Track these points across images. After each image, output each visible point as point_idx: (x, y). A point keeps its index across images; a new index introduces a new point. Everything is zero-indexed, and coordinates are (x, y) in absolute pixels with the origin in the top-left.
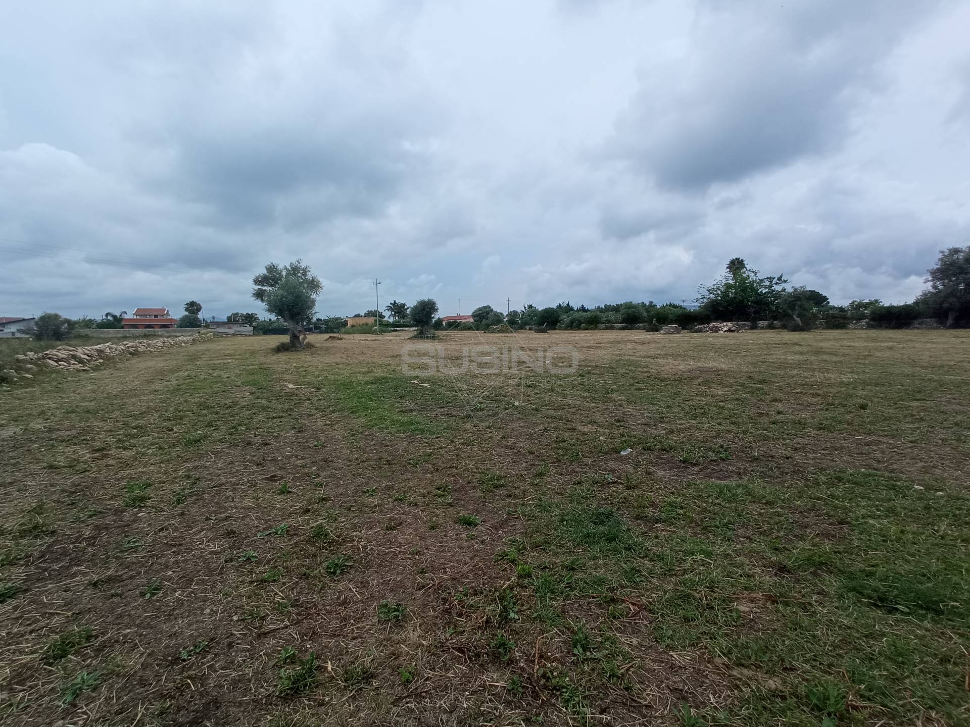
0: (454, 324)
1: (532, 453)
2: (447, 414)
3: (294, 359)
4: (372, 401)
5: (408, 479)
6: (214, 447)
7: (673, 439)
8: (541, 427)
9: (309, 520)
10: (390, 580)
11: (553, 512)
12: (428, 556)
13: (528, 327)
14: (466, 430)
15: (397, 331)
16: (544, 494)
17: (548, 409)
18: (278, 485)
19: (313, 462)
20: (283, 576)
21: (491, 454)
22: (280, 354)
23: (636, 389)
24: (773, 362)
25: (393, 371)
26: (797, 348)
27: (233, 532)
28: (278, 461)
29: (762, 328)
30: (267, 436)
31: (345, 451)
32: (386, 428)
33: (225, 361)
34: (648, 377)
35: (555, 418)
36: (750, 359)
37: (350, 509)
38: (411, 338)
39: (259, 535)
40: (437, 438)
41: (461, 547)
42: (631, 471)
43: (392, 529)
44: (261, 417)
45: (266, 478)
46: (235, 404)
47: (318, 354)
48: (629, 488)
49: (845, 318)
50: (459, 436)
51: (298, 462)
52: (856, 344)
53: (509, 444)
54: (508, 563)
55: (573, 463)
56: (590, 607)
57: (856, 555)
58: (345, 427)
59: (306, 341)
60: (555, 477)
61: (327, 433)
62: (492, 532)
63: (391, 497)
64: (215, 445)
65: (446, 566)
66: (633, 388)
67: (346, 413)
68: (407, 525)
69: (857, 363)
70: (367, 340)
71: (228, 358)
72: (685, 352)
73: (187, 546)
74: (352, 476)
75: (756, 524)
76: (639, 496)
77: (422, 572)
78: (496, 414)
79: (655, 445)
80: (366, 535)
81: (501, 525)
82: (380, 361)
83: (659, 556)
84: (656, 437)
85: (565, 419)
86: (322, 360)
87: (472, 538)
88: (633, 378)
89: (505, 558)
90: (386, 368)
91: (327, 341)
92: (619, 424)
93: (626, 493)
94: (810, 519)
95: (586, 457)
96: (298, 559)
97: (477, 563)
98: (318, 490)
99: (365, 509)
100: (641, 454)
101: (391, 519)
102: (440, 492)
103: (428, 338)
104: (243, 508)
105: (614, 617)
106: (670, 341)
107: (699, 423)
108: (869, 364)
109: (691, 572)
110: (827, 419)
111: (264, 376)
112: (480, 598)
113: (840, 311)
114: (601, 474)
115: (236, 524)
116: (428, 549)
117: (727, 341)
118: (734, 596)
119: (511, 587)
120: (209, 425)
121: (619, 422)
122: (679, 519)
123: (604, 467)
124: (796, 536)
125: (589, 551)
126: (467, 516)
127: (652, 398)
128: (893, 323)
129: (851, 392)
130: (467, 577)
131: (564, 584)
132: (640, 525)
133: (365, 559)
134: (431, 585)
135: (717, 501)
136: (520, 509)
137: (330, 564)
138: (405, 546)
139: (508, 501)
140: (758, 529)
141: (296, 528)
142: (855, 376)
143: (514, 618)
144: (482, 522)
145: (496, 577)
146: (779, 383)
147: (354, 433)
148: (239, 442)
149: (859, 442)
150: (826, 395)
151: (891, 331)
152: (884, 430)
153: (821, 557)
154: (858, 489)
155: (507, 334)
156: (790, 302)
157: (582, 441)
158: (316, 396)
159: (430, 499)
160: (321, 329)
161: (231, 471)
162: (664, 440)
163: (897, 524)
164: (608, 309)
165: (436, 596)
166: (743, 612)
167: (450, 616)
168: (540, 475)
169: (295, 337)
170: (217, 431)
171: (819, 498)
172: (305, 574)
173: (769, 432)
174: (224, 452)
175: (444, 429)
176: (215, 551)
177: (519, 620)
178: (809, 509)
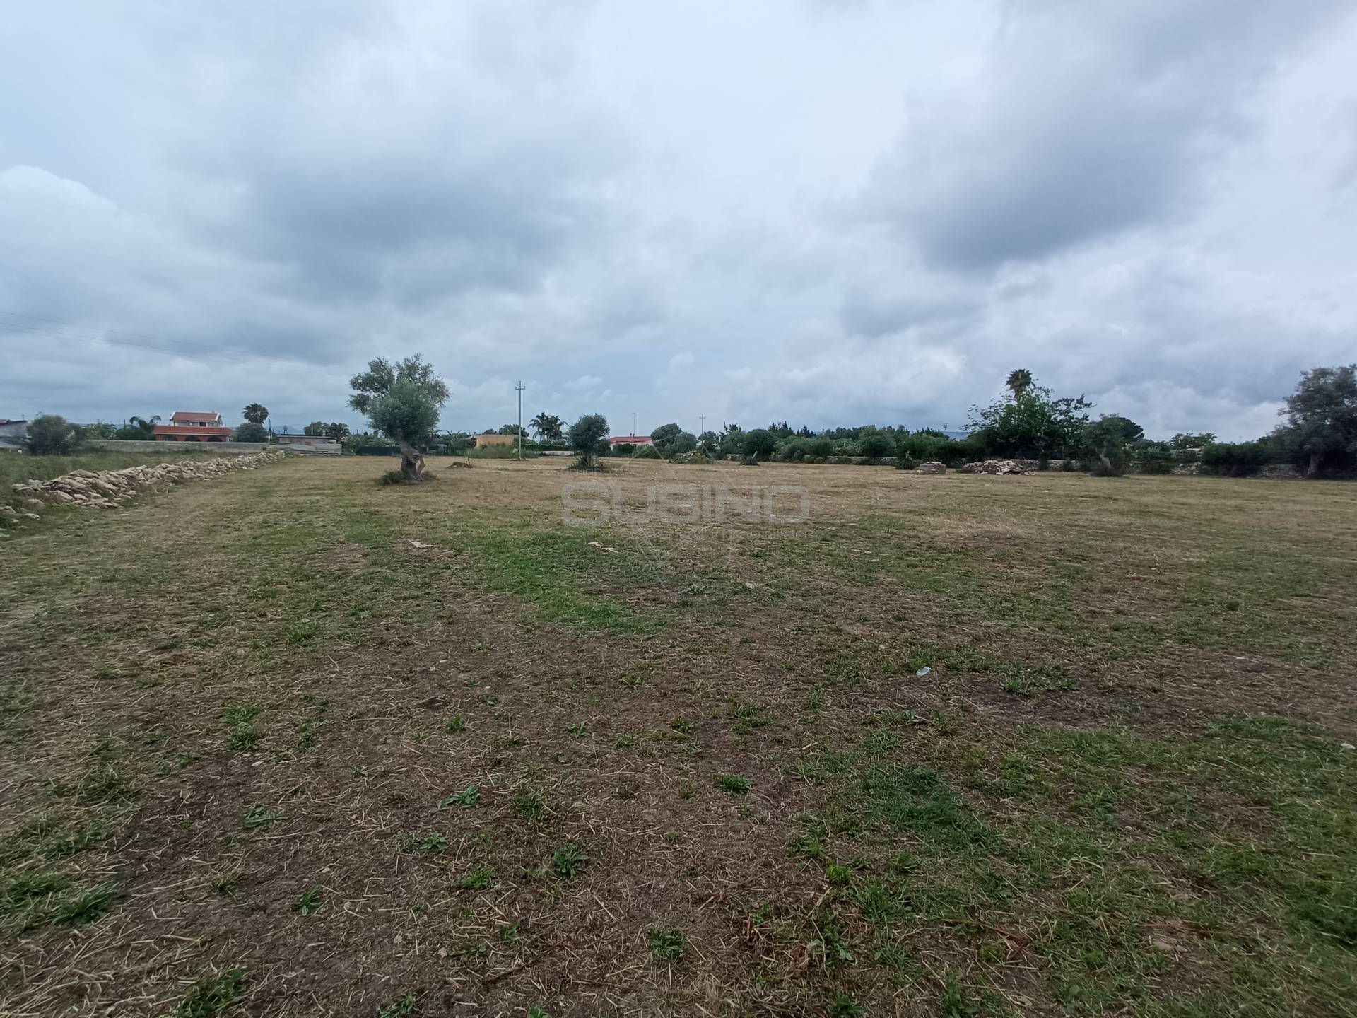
0: (626, 450)
1: (791, 669)
2: (654, 600)
3: (410, 497)
4: (541, 574)
5: (628, 710)
6: (335, 648)
7: (984, 653)
8: (792, 625)
9: (503, 779)
10: (649, 887)
11: (849, 772)
13: (729, 456)
14: (688, 628)
15: (545, 455)
16: (826, 740)
17: (793, 595)
18: (445, 716)
19: (483, 678)
20: (493, 878)
21: (734, 669)
22: (388, 489)
23: (908, 566)
24: (1085, 527)
25: (559, 524)
26: (1112, 505)
27: (401, 799)
28: (432, 673)
29: (1055, 469)
30: (404, 630)
31: (524, 659)
32: (573, 621)
33: (313, 499)
34: (918, 545)
35: (807, 610)
36: (1051, 520)
37: (557, 761)
38: (572, 468)
39: (439, 804)
40: (649, 639)
41: (736, 831)
42: (938, 702)
43: (628, 796)
44: (387, 595)
45: (423, 705)
46: (346, 573)
47: (442, 491)
48: (944, 733)
49: (1168, 459)
50: (680, 637)
51: (462, 676)
52: (1191, 501)
53: (754, 652)
54: (808, 859)
55: (854, 689)
56: (948, 939)
57: (1294, 857)
58: (512, 616)
59: (424, 470)
60: (834, 710)
61: (490, 626)
62: (771, 804)
63: (612, 740)
64: (335, 645)
65: (724, 863)
66: (903, 564)
67: (509, 594)
68: (647, 790)
69: (1201, 532)
70: (506, 470)
71: (315, 492)
72: (959, 505)
73: (339, 822)
74: (546, 702)
75: (1143, 803)
76: (964, 749)
77: (693, 874)
78: (723, 601)
79: (962, 662)
80: (594, 806)
81: (780, 792)
82: (534, 505)
83: (1022, 854)
84: (959, 648)
85: (822, 613)
86: (450, 501)
87: (746, 814)
88: (898, 546)
89: (802, 849)
90: (547, 518)
91: (452, 470)
92: (900, 624)
93: (942, 742)
94: (1214, 796)
95: (870, 678)
96: (507, 848)
97: (766, 858)
98: (503, 726)
99: (579, 760)
100: (946, 676)
101: (622, 779)
102: (679, 733)
103: (593, 469)
104: (403, 756)
105: (989, 960)
106: (934, 486)
107: (1013, 626)
108: (1218, 534)
109: (1075, 882)
110: (1187, 625)
111: (376, 527)
112: (788, 922)
113: (1162, 450)
114: (898, 708)
115: (400, 785)
116: (689, 832)
117: (1012, 489)
118: (1146, 925)
119: (827, 904)
120: (317, 608)
121: (900, 620)
122: (1032, 790)
123: (899, 696)
124: (1202, 824)
125: (918, 841)
126: (732, 777)
127: (935, 581)
128: (1234, 468)
129: (1206, 579)
130: (758, 884)
131: (902, 899)
132: (977, 798)
133: (604, 849)
134: (712, 898)
135: (1078, 762)
136: (801, 766)
137: (558, 859)
138: (654, 826)
139: (779, 750)
140: (1148, 810)
141: (489, 793)
142: (1204, 553)
143: (846, 959)
144: (752, 785)
145: (798, 884)
146: (1103, 561)
147: (529, 627)
148: (368, 640)
149: (1242, 665)
150: (1174, 585)
151: (1232, 480)
152: (1272, 647)
153: (1248, 860)
154: (1266, 747)
155: (702, 467)
156: (1097, 435)
157: (856, 651)
158: (458, 563)
159: (667, 745)
160: (439, 450)
161: (370, 690)
162: (971, 653)
163: (1336, 807)
164: (841, 434)
165: (724, 916)
166: (1164, 951)
167: (753, 952)
168: (813, 707)
169: (408, 464)
170: (330, 619)
171: (1219, 762)
172: (525, 877)
173: (1115, 645)
174: (349, 656)
175: (655, 625)
176: (383, 831)
177: (854, 961)
178: (1209, 779)
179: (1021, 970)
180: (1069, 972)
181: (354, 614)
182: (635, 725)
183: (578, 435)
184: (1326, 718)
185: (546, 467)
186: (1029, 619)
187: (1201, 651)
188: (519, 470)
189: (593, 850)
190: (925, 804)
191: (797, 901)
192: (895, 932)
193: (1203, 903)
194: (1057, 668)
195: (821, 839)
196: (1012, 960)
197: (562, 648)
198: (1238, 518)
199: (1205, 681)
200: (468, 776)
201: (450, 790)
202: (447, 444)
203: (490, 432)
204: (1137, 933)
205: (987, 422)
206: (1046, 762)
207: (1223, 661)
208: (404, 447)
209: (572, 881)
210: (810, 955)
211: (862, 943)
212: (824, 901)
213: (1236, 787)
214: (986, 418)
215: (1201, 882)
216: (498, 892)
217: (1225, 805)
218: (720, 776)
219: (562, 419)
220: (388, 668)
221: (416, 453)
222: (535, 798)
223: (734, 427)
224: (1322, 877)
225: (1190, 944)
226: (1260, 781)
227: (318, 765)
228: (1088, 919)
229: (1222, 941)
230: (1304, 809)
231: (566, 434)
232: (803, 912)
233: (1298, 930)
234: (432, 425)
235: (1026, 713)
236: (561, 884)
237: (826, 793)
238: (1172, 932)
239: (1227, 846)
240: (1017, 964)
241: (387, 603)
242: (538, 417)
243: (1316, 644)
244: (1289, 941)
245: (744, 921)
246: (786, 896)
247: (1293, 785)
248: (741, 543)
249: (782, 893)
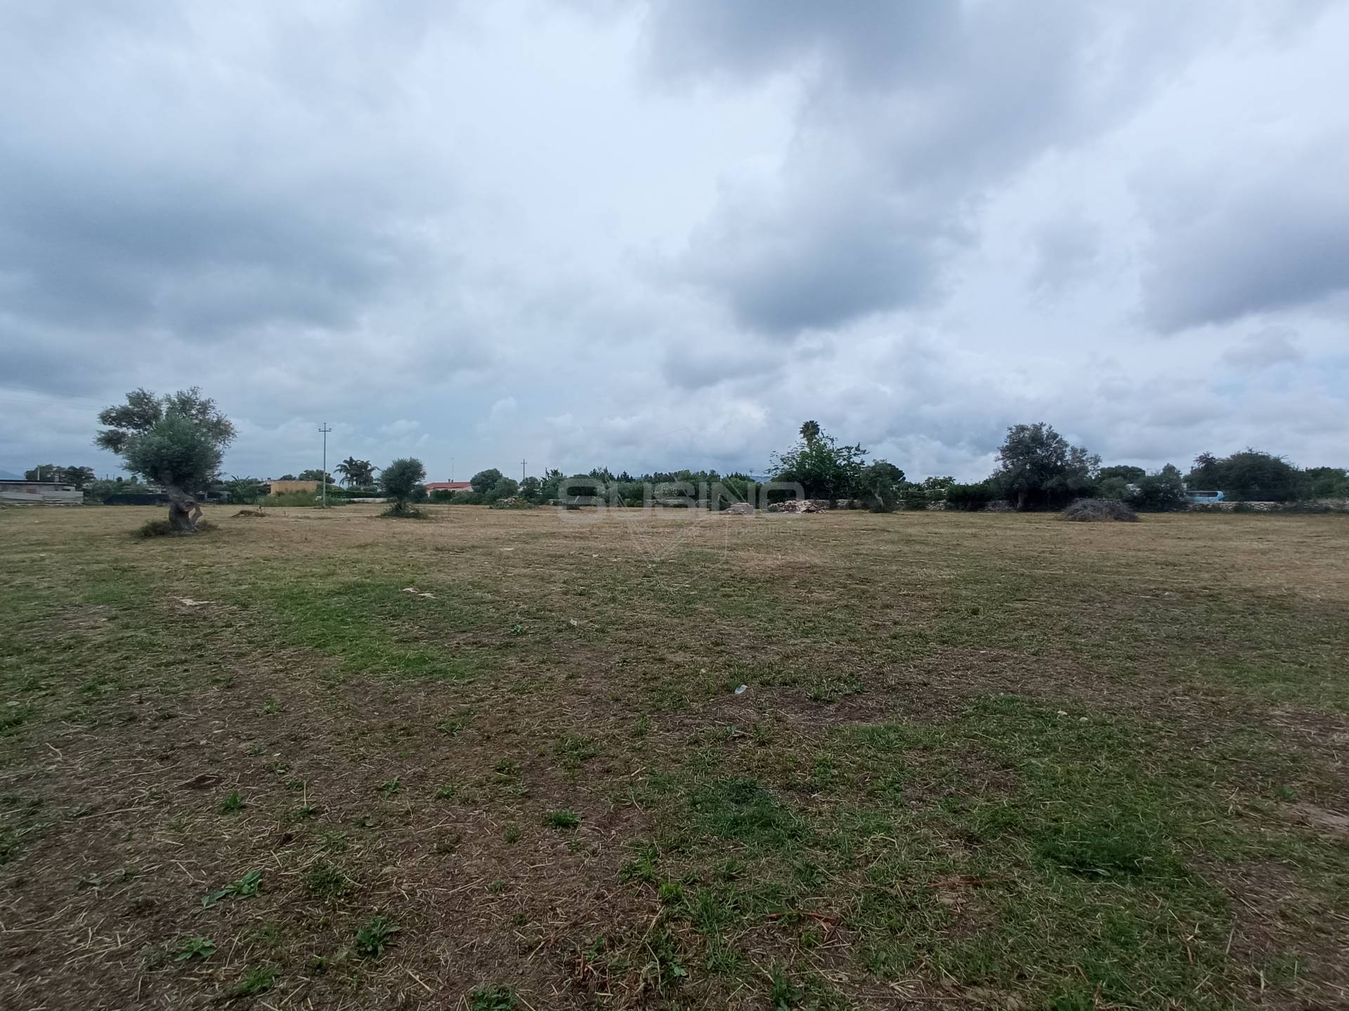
0: (444, 495)
1: (617, 700)
2: (475, 643)
3: (180, 550)
4: (347, 624)
5: (447, 759)
6: (58, 732)
7: (791, 669)
8: (617, 658)
9: (294, 856)
10: (472, 947)
11: (678, 792)
12: (521, 891)
13: (551, 501)
14: (512, 669)
15: (354, 502)
16: (654, 763)
17: (617, 630)
18: (219, 796)
19: (271, 745)
20: (277, 977)
21: (561, 705)
22: (150, 542)
23: (724, 596)
24: (867, 554)
25: (369, 572)
26: (886, 536)
27: (149, 904)
28: (203, 746)
29: (842, 508)
30: (165, 700)
31: (325, 717)
32: (385, 671)
33: (35, 556)
34: (732, 577)
35: (631, 642)
36: (841, 550)
37: (364, 825)
38: (384, 516)
39: (205, 901)
40: (470, 683)
41: (566, 868)
42: (755, 716)
43: (448, 850)
44: (143, 662)
45: (188, 786)
46: (81, 641)
47: (225, 542)
48: (762, 744)
49: (924, 497)
50: (503, 678)
51: (243, 745)
52: (942, 531)
53: (580, 687)
54: (641, 883)
55: (678, 712)
56: (773, 934)
57: (1035, 807)
58: (312, 672)
59: (201, 519)
60: (660, 735)
61: (282, 686)
62: (602, 835)
63: (428, 793)
64: (58, 729)
65: (554, 904)
66: (719, 594)
67: (308, 648)
68: (469, 840)
69: (950, 555)
70: (306, 518)
71: (40, 548)
72: (766, 540)
73: (49, 952)
74: (351, 761)
75: (922, 780)
76: (780, 756)
77: (521, 922)
78: (547, 639)
79: (774, 678)
80: (408, 868)
81: (611, 821)
82: (340, 554)
83: (832, 841)
84: (770, 666)
85: (646, 644)
86: (234, 553)
87: (576, 848)
88: (714, 579)
89: (634, 875)
90: (355, 567)
91: (238, 520)
92: (719, 649)
93: (761, 751)
94: (974, 766)
95: (693, 701)
96: (297, 937)
97: (599, 890)
98: (296, 796)
99: (390, 820)
100: (761, 691)
101: (441, 833)
102: (504, 776)
103: (408, 516)
104: (154, 851)
105: (809, 946)
106: (743, 524)
107: (815, 642)
108: (962, 556)
109: (875, 858)
110: (945, 629)
111: (129, 584)
112: (622, 951)
113: (919, 490)
114: (720, 725)
115: (150, 886)
116: (516, 878)
117: (808, 525)
118: (933, 885)
119: (660, 924)
120: (33, 686)
121: (718, 645)
122: (837, 783)
123: (719, 714)
124: (967, 790)
125: (743, 846)
126: (561, 812)
127: (748, 608)
128: (969, 504)
129: (955, 592)
130: (591, 918)
131: (730, 904)
132: (792, 798)
133: (419, 915)
134: (542, 943)
135: (871, 753)
136: (630, 792)
137: (363, 936)
138: (478, 878)
139: (609, 779)
140: (926, 785)
141: (275, 877)
142: (953, 572)
143: (681, 976)
144: (582, 818)
145: (632, 910)
146: (881, 582)
147: (332, 682)
148: (111, 718)
149: (986, 657)
150: (933, 598)
151: (968, 513)
152: (1003, 641)
153: (1003, 815)
154: (1006, 720)
155: (524, 512)
156: (872, 478)
157: (679, 677)
158: (243, 619)
159: (491, 790)
160: (222, 498)
161: (110, 778)
162: (781, 669)
163: (1059, 762)
164: (659, 479)
165: (555, 960)
166: (948, 906)
167: (587, 992)
168: (640, 734)
169: (179, 513)
170: (53, 698)
171: (975, 737)
172: (320, 966)
173: (894, 650)
174: (82, 739)
175: (477, 668)
176: (119, 950)
177: (688, 976)
178: (969, 752)
179: (837, 949)
180: (876, 942)
181: (90, 689)
182: (455, 773)
183: (391, 480)
184: (1045, 692)
185: (355, 515)
186: (828, 635)
187: (955, 649)
188: (323, 518)
189: (405, 918)
190: (747, 811)
191: (630, 928)
192: (725, 938)
193: (973, 858)
194: (852, 675)
195: (653, 861)
196: (829, 940)
197: (372, 701)
198: (974, 543)
199: (960, 673)
200: (247, 861)
201: (221, 881)
202: (232, 491)
203: (288, 478)
204: (927, 893)
205: (786, 466)
206: (847, 757)
207: (971, 656)
208: (173, 493)
209: (380, 958)
210: (645, 980)
211: (695, 955)
212: (657, 922)
213: (988, 756)
214: (785, 463)
215: (971, 839)
216: (284, 992)
217: (982, 771)
218: (548, 813)
219: (373, 464)
220: (140, 747)
221: (191, 499)
222: (334, 871)
223: (555, 473)
224: (1055, 820)
225: (968, 895)
226: (1005, 748)
227: (20, 883)
228: (888, 890)
229: (991, 888)
230: (1038, 767)
231: (378, 480)
232: (636, 938)
233: (1044, 867)
234: (211, 468)
235: (829, 717)
236: (366, 965)
237: (656, 815)
238: (953, 888)
239: (987, 806)
240: (833, 944)
241: (142, 672)
242: (345, 461)
243: (1033, 636)
244: (1038, 878)
245: (577, 960)
246: (620, 925)
247: (1028, 748)
248: (564, 582)
249: (616, 923)
